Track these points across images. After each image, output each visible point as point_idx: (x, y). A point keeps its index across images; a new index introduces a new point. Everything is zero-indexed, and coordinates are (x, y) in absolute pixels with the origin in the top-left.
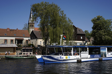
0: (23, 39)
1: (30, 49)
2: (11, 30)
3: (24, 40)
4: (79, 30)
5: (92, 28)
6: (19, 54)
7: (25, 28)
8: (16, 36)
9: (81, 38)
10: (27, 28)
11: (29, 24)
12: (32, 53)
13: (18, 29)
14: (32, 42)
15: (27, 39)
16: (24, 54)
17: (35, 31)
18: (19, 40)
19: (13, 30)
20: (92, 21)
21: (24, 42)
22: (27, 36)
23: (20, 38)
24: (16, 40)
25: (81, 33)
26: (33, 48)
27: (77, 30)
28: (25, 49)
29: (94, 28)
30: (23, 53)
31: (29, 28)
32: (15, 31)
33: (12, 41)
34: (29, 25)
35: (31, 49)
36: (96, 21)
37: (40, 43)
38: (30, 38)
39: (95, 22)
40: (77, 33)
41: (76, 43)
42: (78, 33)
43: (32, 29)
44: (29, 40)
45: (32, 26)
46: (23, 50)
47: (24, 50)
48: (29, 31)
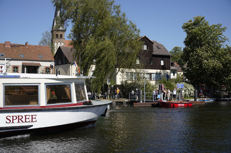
0: (39, 64)
2: (13, 46)
3: (40, 67)
4: (158, 47)
5: (185, 42)
7: (45, 41)
8: (25, 58)
9: (162, 63)
10: (49, 41)
11: (52, 32)
13: (29, 44)
15: (48, 64)
17: (66, 48)
18: (31, 66)
19: (19, 46)
20: (184, 27)
22: (48, 59)
23: (32, 63)
24: (23, 66)
25: (160, 53)
27: (154, 46)
29: (187, 42)
31: (52, 41)
32: (22, 47)
33: (15, 69)
34: (53, 35)
36: (192, 28)
38: (53, 64)
39: (190, 29)
40: (154, 53)
41: (151, 74)
42: (156, 52)
43: (59, 43)
44: (52, 67)
45: (59, 36)
48: (53, 47)
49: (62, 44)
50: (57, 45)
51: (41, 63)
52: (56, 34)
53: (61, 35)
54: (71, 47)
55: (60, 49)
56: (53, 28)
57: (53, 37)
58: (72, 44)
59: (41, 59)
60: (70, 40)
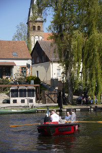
0: (14, 63)
1: (29, 90)
3: (15, 67)
6: (4, 103)
7: (20, 34)
10: (24, 34)
11: (28, 23)
12: (34, 99)
14: (37, 72)
15: (24, 63)
16: (15, 101)
17: (45, 42)
18: (4, 66)
21: (15, 71)
22: (24, 57)
23: (5, 62)
26: (37, 87)
28: (16, 91)
30: (12, 99)
31: (28, 34)
35: (33, 90)
37: (58, 74)
38: (30, 62)
43: (37, 37)
44: (28, 66)
45: (37, 29)
46: (13, 91)
47: (15, 93)
48: (29, 42)
49: (41, 38)
50: (34, 39)
51: (16, 62)
52: (32, 25)
53: (39, 27)
54: (51, 41)
55: (37, 44)
56: (29, 19)
57: (29, 30)
58: (51, 38)
59: (16, 57)
60: (50, 33)
